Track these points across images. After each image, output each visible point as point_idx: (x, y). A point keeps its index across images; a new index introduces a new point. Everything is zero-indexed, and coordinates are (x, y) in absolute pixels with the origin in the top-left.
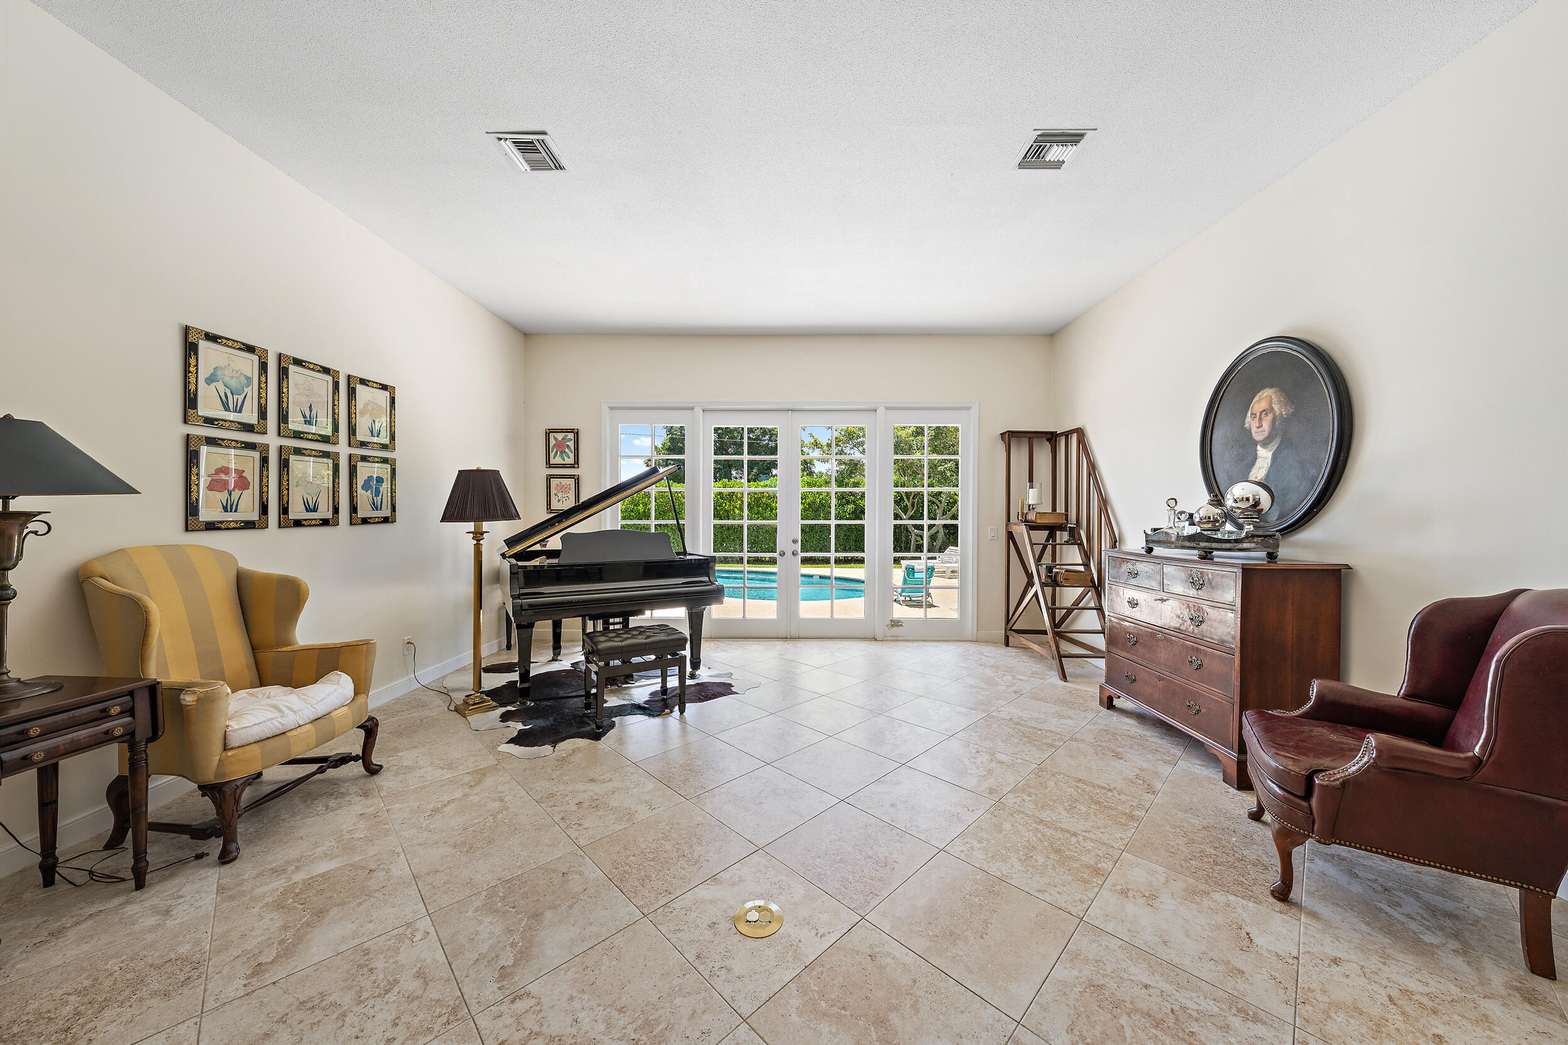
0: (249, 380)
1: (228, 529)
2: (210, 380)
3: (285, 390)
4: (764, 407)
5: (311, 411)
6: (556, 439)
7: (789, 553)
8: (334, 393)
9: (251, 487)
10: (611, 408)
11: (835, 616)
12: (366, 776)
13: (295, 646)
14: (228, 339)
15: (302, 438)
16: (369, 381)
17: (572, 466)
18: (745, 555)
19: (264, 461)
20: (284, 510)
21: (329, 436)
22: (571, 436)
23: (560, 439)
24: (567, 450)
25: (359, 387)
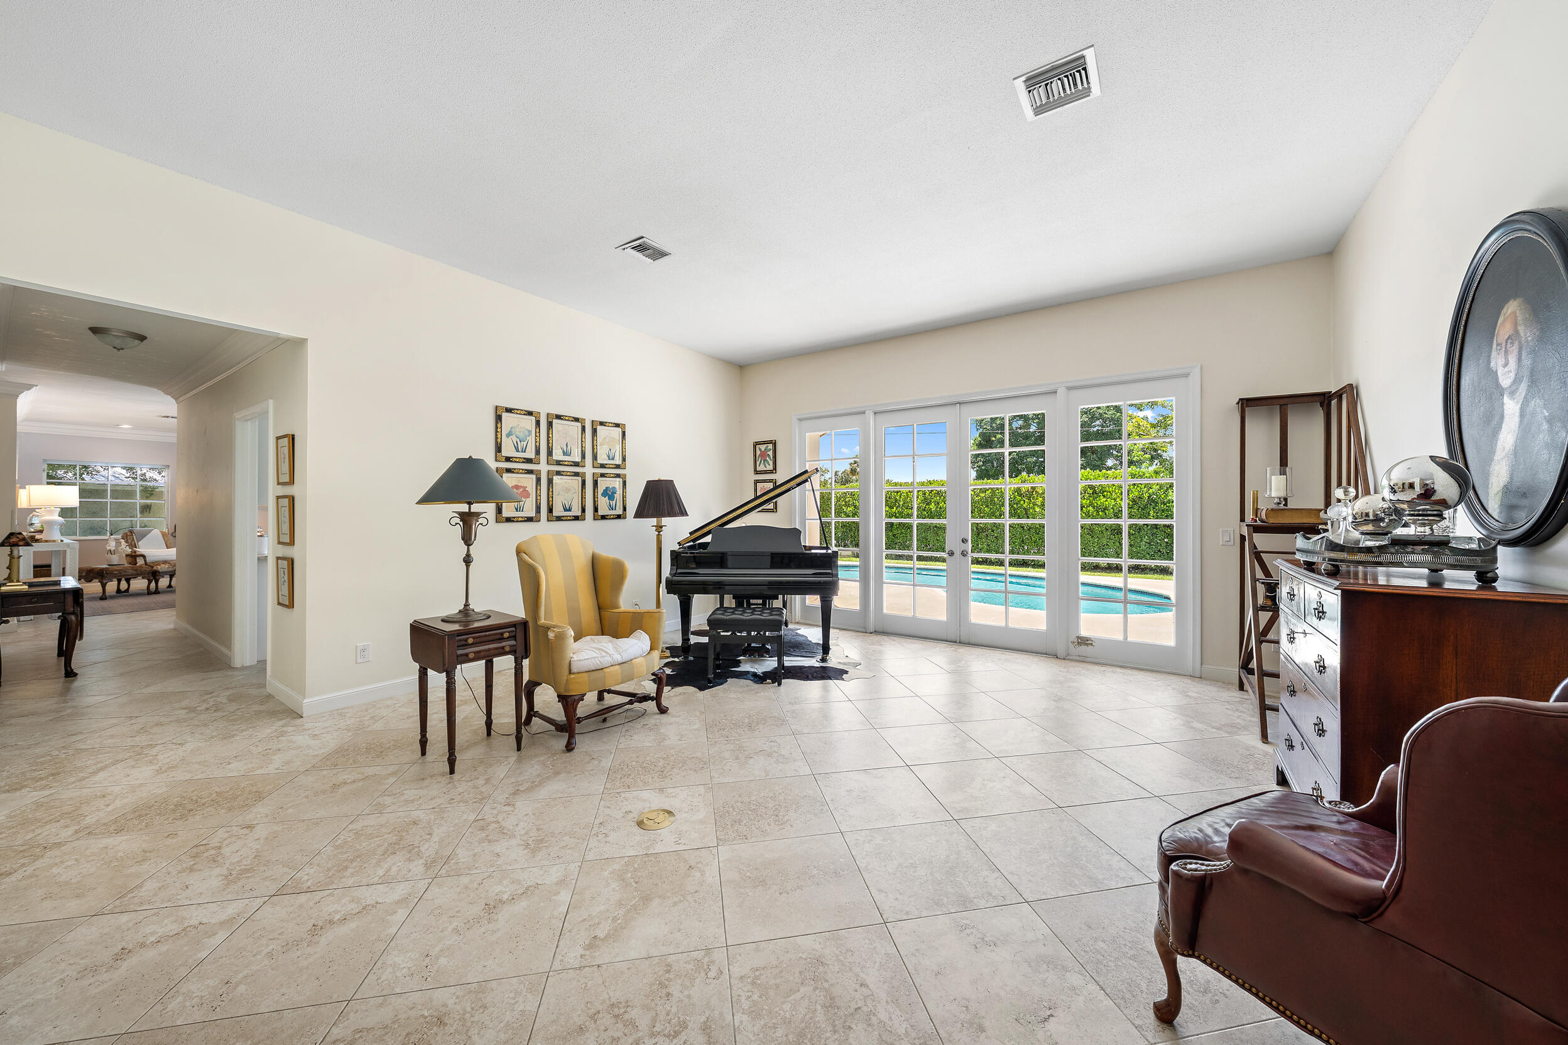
0: (530, 432)
1: (518, 521)
2: (508, 435)
3: (551, 436)
4: (929, 403)
5: (567, 447)
6: (760, 450)
7: (957, 553)
8: (582, 434)
9: (531, 496)
10: (800, 420)
11: (1011, 625)
12: (658, 713)
13: (621, 609)
14: (518, 410)
15: (561, 465)
16: (606, 423)
17: (771, 472)
18: (914, 553)
19: (538, 480)
20: (550, 510)
21: (579, 462)
22: (770, 446)
23: (763, 450)
24: (768, 458)
25: (599, 428)
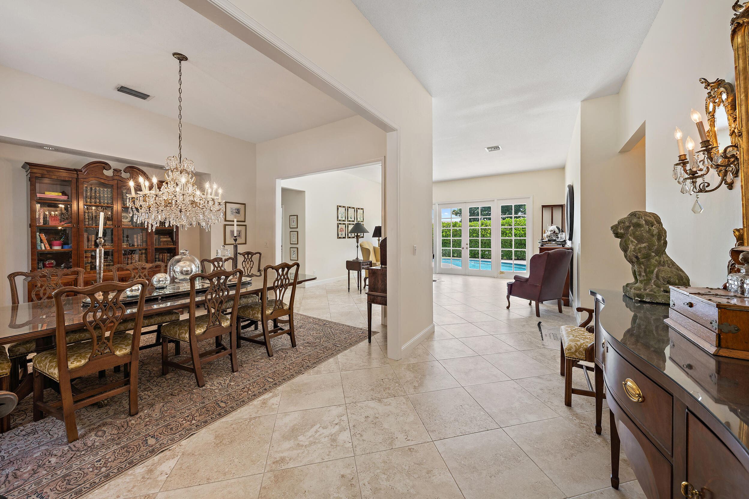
0: (344, 212)
2: (340, 213)
3: (348, 213)
4: (456, 202)
5: (351, 216)
7: (465, 248)
8: (354, 212)
9: (344, 231)
14: (341, 206)
15: (350, 222)
16: (360, 208)
18: (451, 249)
19: (346, 226)
20: (348, 235)
21: (354, 221)
25: (358, 210)
